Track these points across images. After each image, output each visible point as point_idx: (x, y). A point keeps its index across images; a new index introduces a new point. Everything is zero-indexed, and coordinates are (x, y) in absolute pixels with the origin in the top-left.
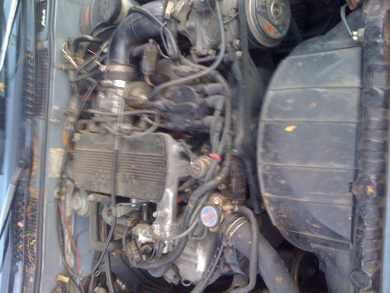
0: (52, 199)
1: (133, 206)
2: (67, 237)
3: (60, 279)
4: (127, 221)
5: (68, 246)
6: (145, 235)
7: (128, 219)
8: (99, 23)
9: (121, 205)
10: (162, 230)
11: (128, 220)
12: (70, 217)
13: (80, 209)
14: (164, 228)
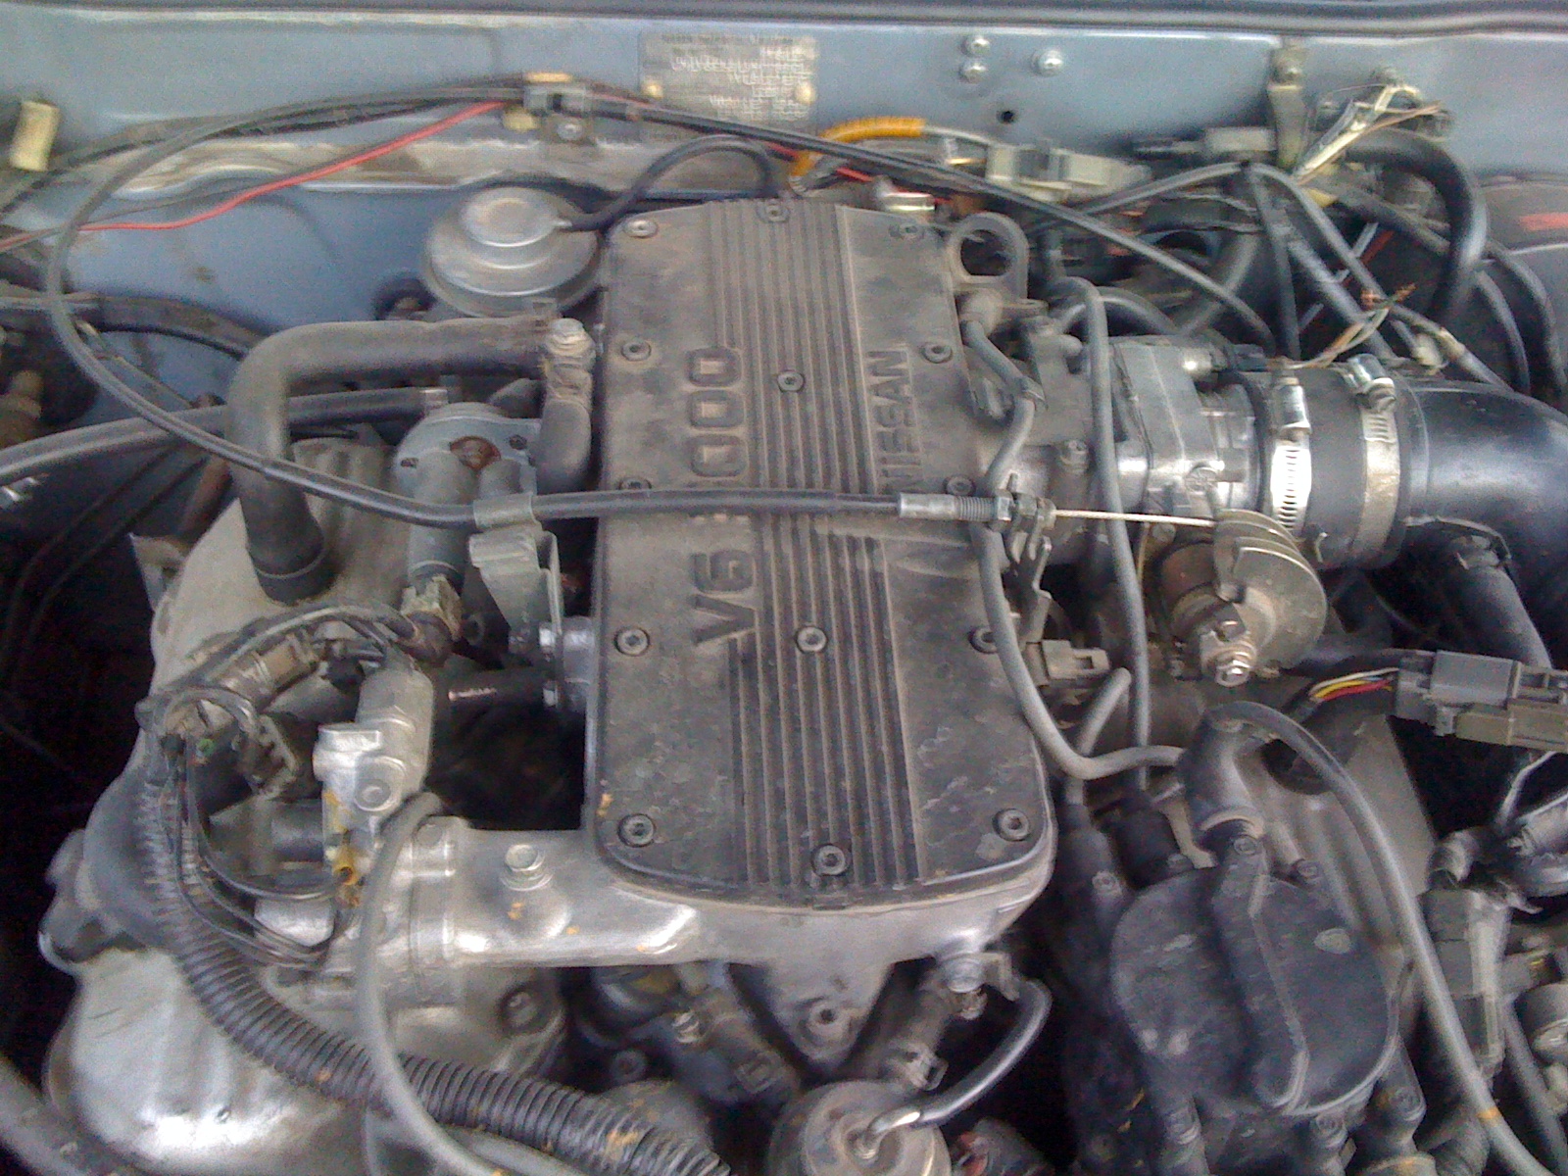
0: (514, 62)
1: (546, 638)
2: (285, 146)
3: (31, 118)
4: (436, 588)
5: (235, 159)
6: (369, 775)
7: (448, 587)
8: (1539, 290)
9: (544, 563)
10: (420, 902)
11: (442, 589)
12: (408, 165)
13: (473, 243)
14: (435, 916)
